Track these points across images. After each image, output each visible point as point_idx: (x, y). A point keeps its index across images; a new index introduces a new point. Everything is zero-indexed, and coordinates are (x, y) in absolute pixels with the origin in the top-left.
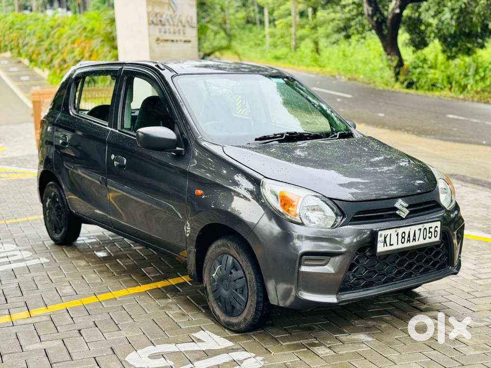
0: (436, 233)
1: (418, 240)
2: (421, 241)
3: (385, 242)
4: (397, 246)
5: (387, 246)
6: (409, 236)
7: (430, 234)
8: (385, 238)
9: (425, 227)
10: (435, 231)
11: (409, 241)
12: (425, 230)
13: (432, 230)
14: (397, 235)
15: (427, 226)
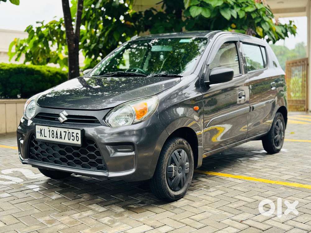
0: (77, 137)
1: (64, 139)
2: (66, 141)
3: (41, 133)
4: (49, 138)
5: (42, 136)
6: (57, 134)
7: (73, 137)
8: (41, 131)
9: (69, 131)
10: (77, 136)
11: (57, 137)
12: (69, 133)
13: (75, 135)
14: (49, 131)
15: (71, 131)
